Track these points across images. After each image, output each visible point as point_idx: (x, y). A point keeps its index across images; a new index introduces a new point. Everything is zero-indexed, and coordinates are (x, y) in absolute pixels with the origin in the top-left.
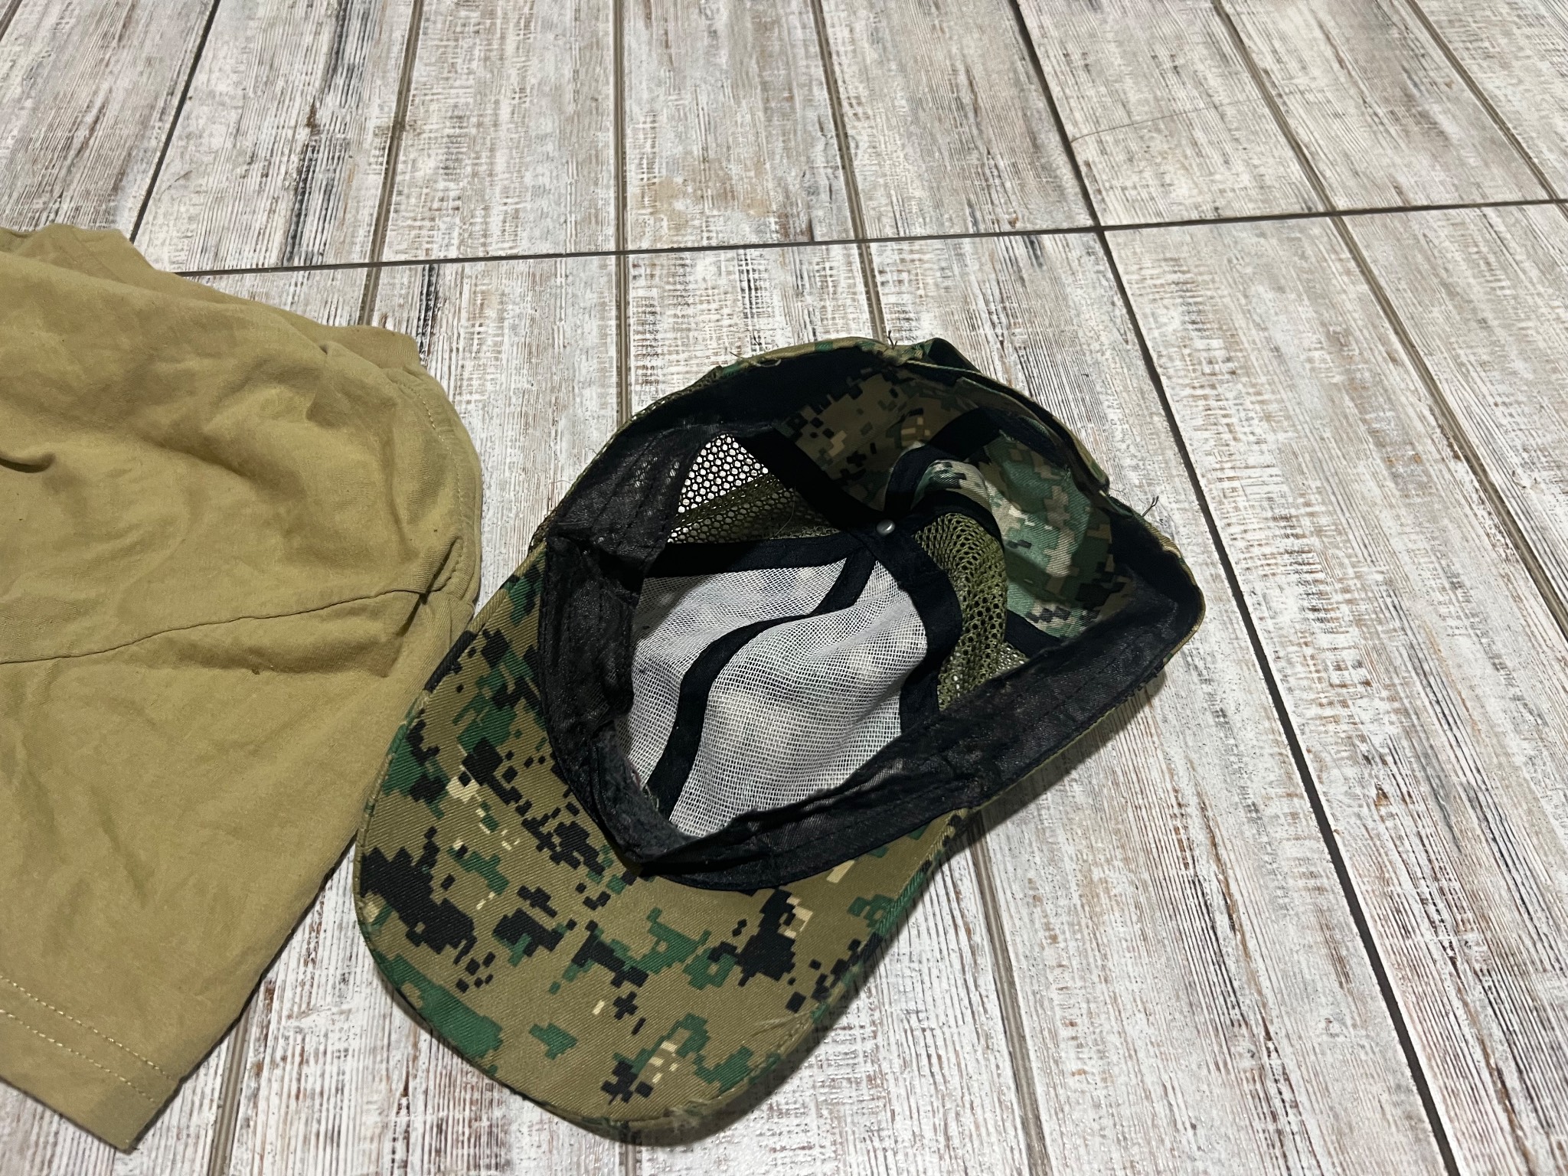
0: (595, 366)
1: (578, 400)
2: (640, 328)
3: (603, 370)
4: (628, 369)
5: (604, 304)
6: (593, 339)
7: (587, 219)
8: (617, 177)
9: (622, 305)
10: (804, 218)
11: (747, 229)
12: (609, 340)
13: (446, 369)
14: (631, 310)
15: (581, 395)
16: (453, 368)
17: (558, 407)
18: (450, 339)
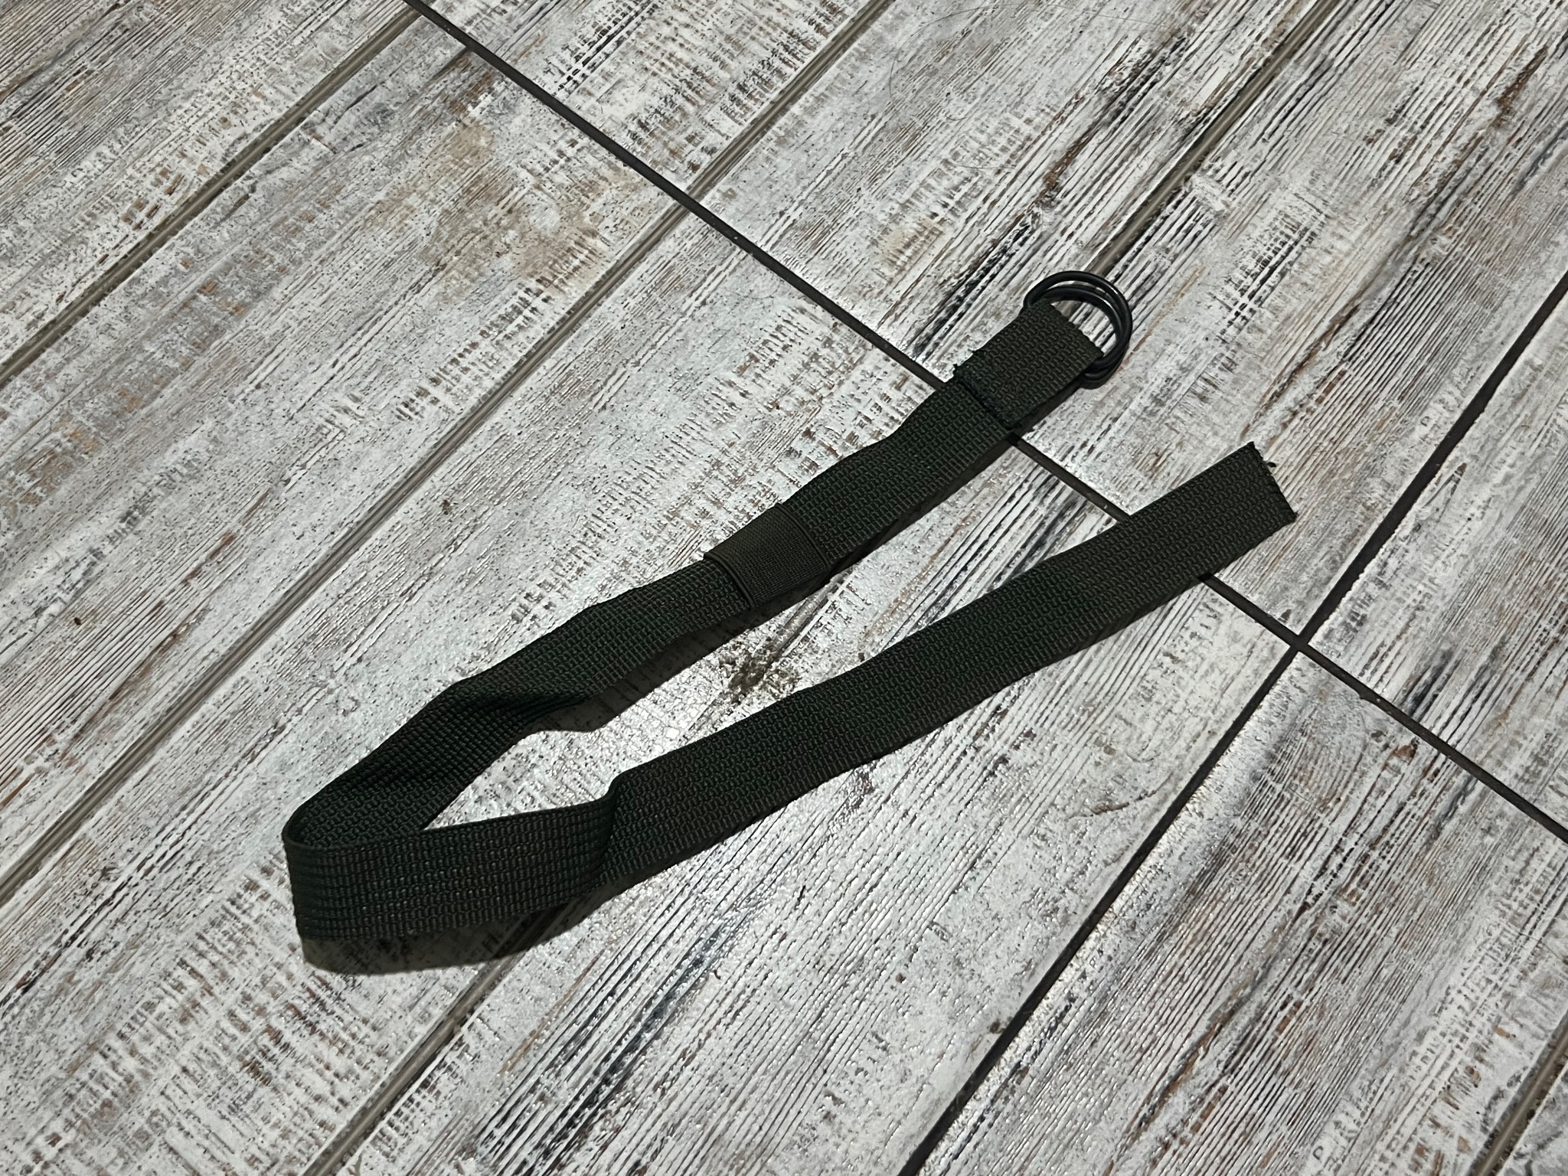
0: (865, 67)
1: (920, 42)
2: (775, 79)
3: (863, 58)
4: (836, 39)
5: (781, 141)
6: (837, 104)
7: (677, 286)
8: (571, 330)
9: (761, 126)
10: (437, 87)
11: (517, 121)
12: (822, 90)
13: (1017, 184)
14: (758, 110)
15: (912, 44)
16: (1009, 178)
17: (945, 48)
18: (980, 223)
